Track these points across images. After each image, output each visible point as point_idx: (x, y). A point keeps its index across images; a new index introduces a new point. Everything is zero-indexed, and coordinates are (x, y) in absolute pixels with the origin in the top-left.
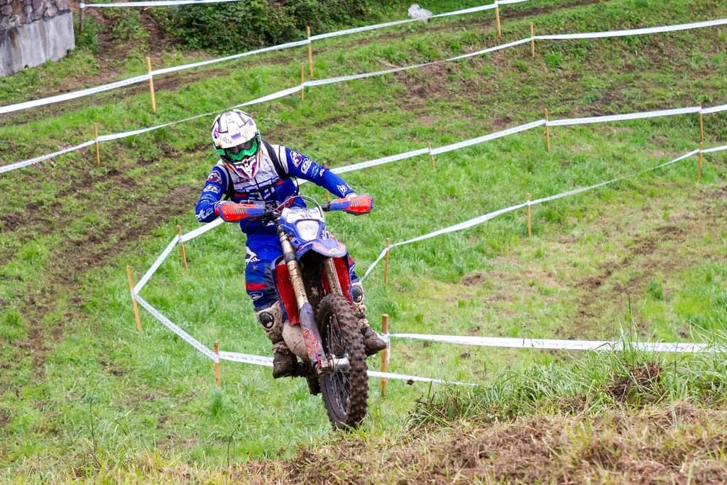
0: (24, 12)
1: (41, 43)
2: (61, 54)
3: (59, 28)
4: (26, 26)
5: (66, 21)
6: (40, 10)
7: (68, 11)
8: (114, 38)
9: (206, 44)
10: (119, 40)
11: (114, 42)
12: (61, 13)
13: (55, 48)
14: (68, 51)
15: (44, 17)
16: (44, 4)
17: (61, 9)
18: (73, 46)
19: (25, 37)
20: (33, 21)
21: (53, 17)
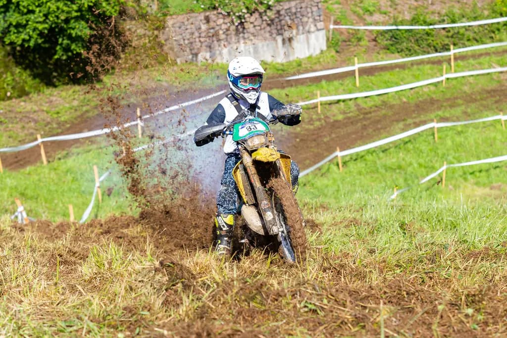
0: (297, 28)
1: (306, 46)
2: (318, 52)
3: (317, 39)
4: (298, 37)
5: (322, 35)
6: (307, 28)
7: (323, 29)
8: (349, 45)
9: (399, 50)
10: (352, 46)
11: (349, 47)
12: (318, 30)
13: (314, 49)
14: (322, 51)
15: (309, 32)
16: (310, 26)
17: (319, 28)
18: (325, 48)
19: (298, 42)
20: (303, 33)
21: (313, 32)
